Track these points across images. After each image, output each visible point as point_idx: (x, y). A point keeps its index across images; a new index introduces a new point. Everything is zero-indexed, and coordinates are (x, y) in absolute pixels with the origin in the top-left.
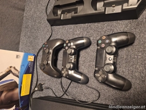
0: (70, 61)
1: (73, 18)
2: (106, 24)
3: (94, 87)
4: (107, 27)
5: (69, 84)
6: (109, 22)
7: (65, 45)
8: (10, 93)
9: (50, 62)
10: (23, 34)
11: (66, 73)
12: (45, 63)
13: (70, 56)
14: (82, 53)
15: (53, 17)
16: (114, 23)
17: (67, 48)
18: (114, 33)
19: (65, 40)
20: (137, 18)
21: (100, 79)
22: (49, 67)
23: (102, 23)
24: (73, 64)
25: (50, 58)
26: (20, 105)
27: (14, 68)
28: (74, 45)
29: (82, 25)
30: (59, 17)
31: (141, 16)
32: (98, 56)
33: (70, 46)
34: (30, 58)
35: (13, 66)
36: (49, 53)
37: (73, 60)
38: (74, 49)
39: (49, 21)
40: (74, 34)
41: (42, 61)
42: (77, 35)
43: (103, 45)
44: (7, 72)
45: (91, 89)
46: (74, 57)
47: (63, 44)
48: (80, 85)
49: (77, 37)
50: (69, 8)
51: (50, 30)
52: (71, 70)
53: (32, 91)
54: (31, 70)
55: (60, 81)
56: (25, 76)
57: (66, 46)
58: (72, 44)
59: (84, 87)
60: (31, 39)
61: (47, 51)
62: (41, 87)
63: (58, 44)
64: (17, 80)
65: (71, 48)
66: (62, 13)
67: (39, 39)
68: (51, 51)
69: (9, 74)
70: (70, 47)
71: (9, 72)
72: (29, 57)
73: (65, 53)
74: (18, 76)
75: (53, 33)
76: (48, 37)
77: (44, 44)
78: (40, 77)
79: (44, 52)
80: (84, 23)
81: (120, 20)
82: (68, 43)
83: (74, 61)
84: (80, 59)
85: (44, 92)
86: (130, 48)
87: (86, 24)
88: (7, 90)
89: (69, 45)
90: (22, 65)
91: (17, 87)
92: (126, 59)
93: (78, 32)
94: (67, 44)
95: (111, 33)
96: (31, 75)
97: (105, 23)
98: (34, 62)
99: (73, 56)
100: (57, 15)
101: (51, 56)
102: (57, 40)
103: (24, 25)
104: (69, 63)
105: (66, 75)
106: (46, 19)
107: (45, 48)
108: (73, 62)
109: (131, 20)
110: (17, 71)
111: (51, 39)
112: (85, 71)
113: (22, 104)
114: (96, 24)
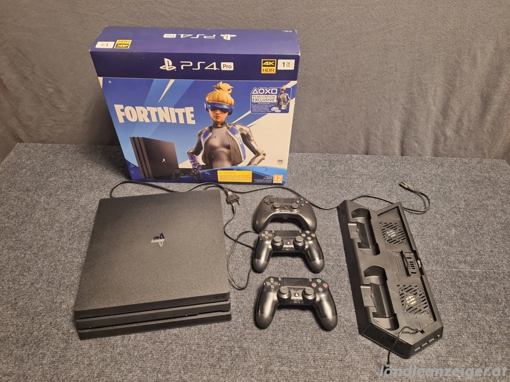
0: (285, 241)
1: (352, 241)
2: (349, 293)
3: (250, 281)
4: (344, 294)
5: (247, 244)
6: (351, 297)
7: (308, 232)
8: (225, 157)
9: (278, 212)
10: (317, 156)
11: (267, 237)
12: (276, 204)
13: (292, 240)
14: (298, 261)
15: (351, 210)
16: (351, 304)
17: (304, 235)
18: (336, 304)
19: (316, 232)
20: (360, 333)
21: (268, 284)
22: (271, 210)
23: (350, 287)
24: (282, 246)
25: (283, 212)
26: (204, 171)
27: (263, 159)
28: (309, 245)
29: (344, 258)
30: (352, 219)
31: (364, 338)
32: (298, 280)
33: (308, 240)
34: (278, 178)
35: (266, 157)
36: (292, 208)
37: (287, 246)
38: (304, 246)
39: (344, 203)
40: (327, 246)
41: (278, 199)
42: (327, 250)
43: (314, 285)
44: (257, 152)
45: (246, 278)
46: (292, 248)
47: (309, 230)
48: (249, 261)
49: (324, 251)
50: (367, 234)
51: (331, 206)
52: (272, 245)
53: (223, 185)
54: (258, 181)
55: (248, 230)
56: (250, 173)
57: (306, 234)
58: (311, 242)
59: (248, 267)
60: (310, 174)
61: (294, 205)
62: (234, 201)
63: (309, 222)
64: (244, 164)
65: (304, 242)
66: (357, 223)
67: (312, 188)
68: (295, 212)
69: (255, 154)
70: (305, 239)
71: (256, 153)
72: (281, 177)
73: (295, 233)
74: (250, 164)
75: (326, 211)
76: (317, 203)
77: (305, 199)
78: (248, 197)
79: (293, 200)
80: (347, 261)
81: (356, 312)
82: (311, 237)
83: (285, 248)
84: (288, 258)
85: (227, 205)
86: (316, 326)
87: (346, 264)
88: (230, 153)
89: (309, 238)
90: (266, 169)
91: (233, 165)
92: (299, 321)
93: (331, 252)
94: (310, 235)
95: (335, 301)
96: (251, 181)
97: (350, 291)
98: (272, 184)
99: (293, 246)
100: (354, 216)
101: (288, 212)
102: (314, 219)
103: (334, 157)
104: (282, 241)
105: (264, 237)
106: (346, 199)
107: (298, 202)
108: (284, 246)
109: (357, 326)
110: (258, 163)
111: (315, 209)
112: (271, 267)
113: (205, 172)
114: (347, 279)
